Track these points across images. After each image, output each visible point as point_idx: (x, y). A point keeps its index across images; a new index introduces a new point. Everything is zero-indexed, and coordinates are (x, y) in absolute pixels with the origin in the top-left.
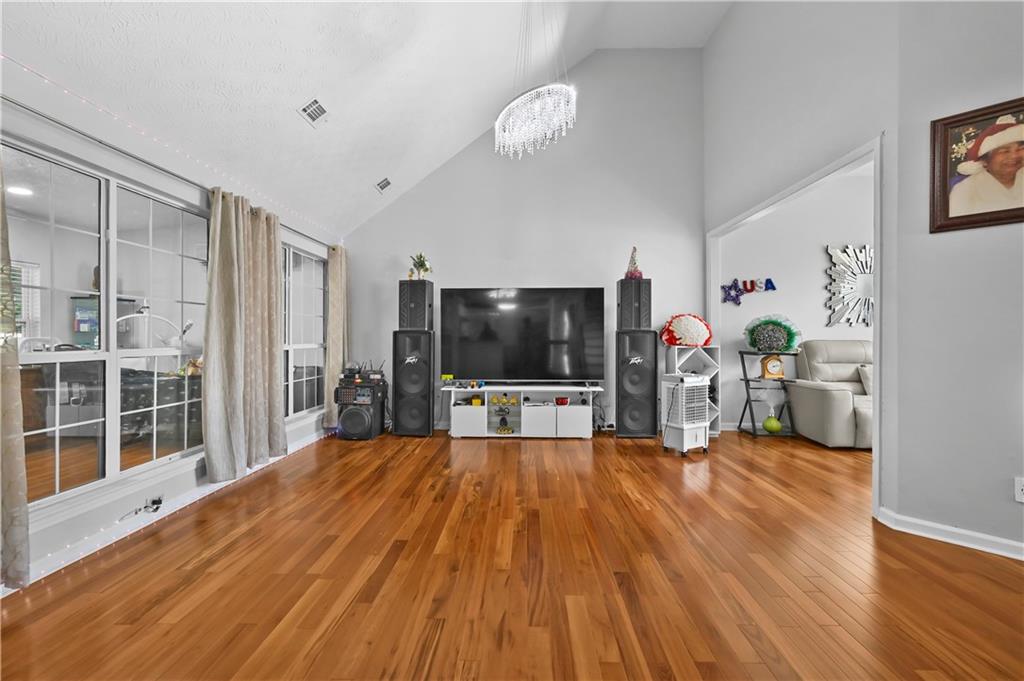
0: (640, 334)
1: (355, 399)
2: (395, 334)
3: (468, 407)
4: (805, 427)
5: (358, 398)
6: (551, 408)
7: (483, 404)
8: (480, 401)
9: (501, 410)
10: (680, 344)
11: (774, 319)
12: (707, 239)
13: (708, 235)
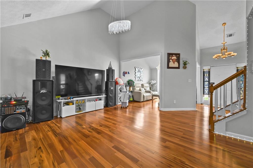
0: (113, 82)
1: (15, 111)
2: (34, 81)
3: (68, 106)
4: (135, 99)
5: (17, 110)
6: (94, 102)
7: (73, 104)
8: (72, 103)
9: (79, 105)
10: (119, 84)
11: (131, 79)
12: (121, 63)
13: (121, 61)
